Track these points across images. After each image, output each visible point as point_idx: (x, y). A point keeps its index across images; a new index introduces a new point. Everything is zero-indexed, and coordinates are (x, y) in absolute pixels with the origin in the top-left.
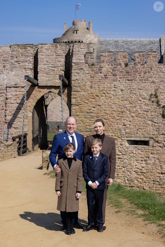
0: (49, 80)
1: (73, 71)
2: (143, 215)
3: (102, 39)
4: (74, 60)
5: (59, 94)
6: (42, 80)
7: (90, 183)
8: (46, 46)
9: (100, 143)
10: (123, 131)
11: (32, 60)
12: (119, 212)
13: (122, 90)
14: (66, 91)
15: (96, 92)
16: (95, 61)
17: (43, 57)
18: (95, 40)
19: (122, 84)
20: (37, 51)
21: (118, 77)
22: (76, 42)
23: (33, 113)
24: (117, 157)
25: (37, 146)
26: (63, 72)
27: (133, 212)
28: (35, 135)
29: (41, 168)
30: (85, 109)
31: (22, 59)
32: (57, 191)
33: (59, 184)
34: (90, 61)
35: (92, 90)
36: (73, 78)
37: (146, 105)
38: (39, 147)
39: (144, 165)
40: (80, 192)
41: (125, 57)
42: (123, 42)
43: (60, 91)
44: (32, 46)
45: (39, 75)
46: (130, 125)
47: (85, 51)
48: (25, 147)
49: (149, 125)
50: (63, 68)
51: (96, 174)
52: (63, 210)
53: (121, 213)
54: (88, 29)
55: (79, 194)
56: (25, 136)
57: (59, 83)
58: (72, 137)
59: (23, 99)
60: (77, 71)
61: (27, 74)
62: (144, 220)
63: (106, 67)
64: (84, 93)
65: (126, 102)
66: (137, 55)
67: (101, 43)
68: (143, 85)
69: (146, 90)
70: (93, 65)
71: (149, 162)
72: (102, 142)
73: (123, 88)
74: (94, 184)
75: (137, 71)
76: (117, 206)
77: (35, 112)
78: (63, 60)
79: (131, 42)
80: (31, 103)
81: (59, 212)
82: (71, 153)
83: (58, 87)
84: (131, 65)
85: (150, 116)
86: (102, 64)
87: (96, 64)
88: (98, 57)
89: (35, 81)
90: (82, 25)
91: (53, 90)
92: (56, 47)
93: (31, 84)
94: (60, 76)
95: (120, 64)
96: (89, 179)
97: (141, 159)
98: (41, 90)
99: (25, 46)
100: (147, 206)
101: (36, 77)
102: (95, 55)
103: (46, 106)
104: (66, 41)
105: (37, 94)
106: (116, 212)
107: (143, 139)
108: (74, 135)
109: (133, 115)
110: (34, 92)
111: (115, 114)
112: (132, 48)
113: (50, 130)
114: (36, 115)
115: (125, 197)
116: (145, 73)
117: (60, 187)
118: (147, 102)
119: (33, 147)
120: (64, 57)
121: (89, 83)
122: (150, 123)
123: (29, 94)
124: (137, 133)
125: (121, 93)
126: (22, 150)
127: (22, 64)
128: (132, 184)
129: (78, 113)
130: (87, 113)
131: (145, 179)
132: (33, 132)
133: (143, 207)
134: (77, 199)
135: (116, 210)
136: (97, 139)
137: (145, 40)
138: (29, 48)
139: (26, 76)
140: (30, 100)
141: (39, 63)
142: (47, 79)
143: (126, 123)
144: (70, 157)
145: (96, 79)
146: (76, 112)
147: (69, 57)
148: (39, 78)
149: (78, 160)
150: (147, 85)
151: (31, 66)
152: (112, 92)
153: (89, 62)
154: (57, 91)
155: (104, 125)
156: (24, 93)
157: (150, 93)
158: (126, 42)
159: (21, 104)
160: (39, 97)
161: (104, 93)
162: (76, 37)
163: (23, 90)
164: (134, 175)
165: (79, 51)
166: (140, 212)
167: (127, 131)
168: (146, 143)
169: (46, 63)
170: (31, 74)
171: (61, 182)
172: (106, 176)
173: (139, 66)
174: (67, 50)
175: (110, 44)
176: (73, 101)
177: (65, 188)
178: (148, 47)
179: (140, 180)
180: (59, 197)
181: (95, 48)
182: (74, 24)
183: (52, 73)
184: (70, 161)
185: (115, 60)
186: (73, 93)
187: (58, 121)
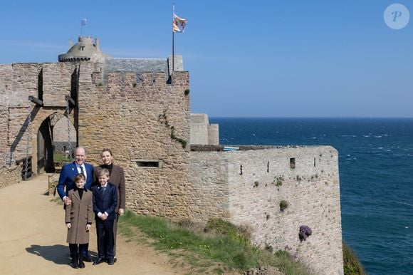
0: (55, 100)
1: (80, 91)
2: (154, 244)
3: (109, 58)
4: (81, 80)
5: (66, 115)
6: (48, 100)
7: (100, 214)
8: (51, 65)
9: (108, 174)
10: (132, 153)
11: (37, 80)
12: (130, 241)
13: (130, 111)
14: (73, 112)
15: (104, 113)
16: (102, 81)
17: (47, 76)
18: (102, 60)
19: (130, 105)
20: (42, 70)
21: (126, 97)
22: (82, 59)
23: (38, 135)
24: (126, 179)
25: (43, 169)
26: (69, 92)
27: (144, 242)
28: (40, 158)
29: (47, 194)
30: (93, 130)
31: (25, 78)
32: (67, 223)
33: (69, 215)
34: (98, 81)
35: (100, 111)
36: (80, 98)
37: (155, 126)
38: (45, 170)
39: (154, 187)
40: (90, 224)
41: (133, 77)
42: (131, 62)
43: (66, 112)
44: (35, 64)
45: (43, 95)
46: (139, 146)
47: (93, 70)
48: (30, 170)
49: (158, 146)
50: (70, 88)
51: (105, 204)
52: (73, 242)
53: (131, 243)
54: (94, 45)
55: (89, 226)
56: (30, 159)
57: (65, 103)
58: (81, 168)
59: (27, 121)
60: (84, 91)
61: (31, 95)
62: (156, 249)
63: (114, 88)
64: (92, 114)
65: (134, 123)
66: (145, 75)
67: (108, 62)
68: (152, 105)
69: (154, 111)
70: (100, 85)
71: (158, 183)
72: (110, 172)
73: (132, 109)
74: (103, 215)
75: (146, 92)
76: (127, 235)
77: (40, 134)
78: (69, 80)
79: (139, 62)
80: (36, 124)
81: (68, 245)
82: (82, 184)
83: (65, 108)
84: (139, 85)
85: (159, 137)
86: (109, 84)
87: (103, 83)
88: (106, 77)
89: (40, 102)
90: (88, 42)
91: (59, 111)
92: (62, 66)
93: (35, 104)
94: (66, 97)
95: (128, 85)
96: (98, 210)
97: (150, 181)
98: (47, 111)
99: (28, 65)
100: (157, 234)
101: (41, 97)
102: (102, 75)
103: (52, 127)
104: (73, 57)
105: (42, 115)
106: (127, 241)
107: (152, 161)
108: (83, 166)
109: (142, 136)
110: (38, 113)
111: (124, 135)
112: (140, 68)
113: (56, 150)
114: (41, 137)
115: (135, 225)
116: (153, 93)
117: (70, 219)
118: (156, 123)
119: (38, 171)
120: (70, 76)
121: (96, 104)
122: (159, 144)
123: (33, 115)
124: (146, 154)
125: (129, 114)
126: (27, 174)
127: (25, 84)
128: (142, 207)
129: (85, 135)
130: (95, 134)
131: (155, 201)
132: (38, 154)
133: (154, 235)
134: (88, 231)
135: (127, 239)
136: (104, 170)
137: (153, 60)
138: (33, 67)
139: (30, 97)
140: (35, 121)
141: (44, 82)
142: (53, 99)
143: (135, 144)
144: (81, 187)
145: (104, 100)
146: (84, 134)
147: (75, 77)
148: (44, 98)
149: (89, 191)
150: (156, 106)
151: (36, 86)
152: (120, 113)
153: (96, 82)
154: (63, 112)
155: (111, 155)
156: (28, 114)
157: (159, 114)
158: (134, 62)
159: (26, 125)
160: (44, 118)
161: (113, 113)
162: (82, 54)
163: (27, 110)
164: (144, 197)
165: (85, 71)
166: (151, 241)
167: (137, 152)
168: (155, 164)
169: (51, 82)
170: (35, 94)
171: (72, 213)
172: (116, 206)
173: (147, 86)
174: (74, 69)
175: (118, 64)
176: (80, 122)
177: (75, 220)
178: (156, 67)
179: (150, 202)
180: (69, 229)
181: (102, 67)
182: (79, 40)
183: (58, 93)
184: (81, 191)
185: (123, 80)
186: (80, 114)
187: (65, 141)
